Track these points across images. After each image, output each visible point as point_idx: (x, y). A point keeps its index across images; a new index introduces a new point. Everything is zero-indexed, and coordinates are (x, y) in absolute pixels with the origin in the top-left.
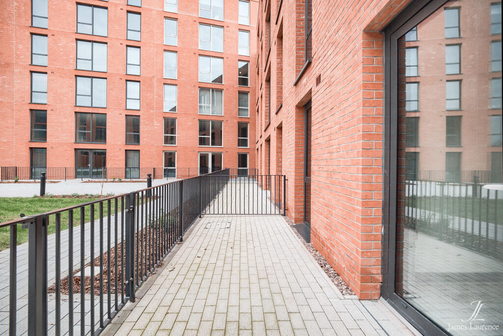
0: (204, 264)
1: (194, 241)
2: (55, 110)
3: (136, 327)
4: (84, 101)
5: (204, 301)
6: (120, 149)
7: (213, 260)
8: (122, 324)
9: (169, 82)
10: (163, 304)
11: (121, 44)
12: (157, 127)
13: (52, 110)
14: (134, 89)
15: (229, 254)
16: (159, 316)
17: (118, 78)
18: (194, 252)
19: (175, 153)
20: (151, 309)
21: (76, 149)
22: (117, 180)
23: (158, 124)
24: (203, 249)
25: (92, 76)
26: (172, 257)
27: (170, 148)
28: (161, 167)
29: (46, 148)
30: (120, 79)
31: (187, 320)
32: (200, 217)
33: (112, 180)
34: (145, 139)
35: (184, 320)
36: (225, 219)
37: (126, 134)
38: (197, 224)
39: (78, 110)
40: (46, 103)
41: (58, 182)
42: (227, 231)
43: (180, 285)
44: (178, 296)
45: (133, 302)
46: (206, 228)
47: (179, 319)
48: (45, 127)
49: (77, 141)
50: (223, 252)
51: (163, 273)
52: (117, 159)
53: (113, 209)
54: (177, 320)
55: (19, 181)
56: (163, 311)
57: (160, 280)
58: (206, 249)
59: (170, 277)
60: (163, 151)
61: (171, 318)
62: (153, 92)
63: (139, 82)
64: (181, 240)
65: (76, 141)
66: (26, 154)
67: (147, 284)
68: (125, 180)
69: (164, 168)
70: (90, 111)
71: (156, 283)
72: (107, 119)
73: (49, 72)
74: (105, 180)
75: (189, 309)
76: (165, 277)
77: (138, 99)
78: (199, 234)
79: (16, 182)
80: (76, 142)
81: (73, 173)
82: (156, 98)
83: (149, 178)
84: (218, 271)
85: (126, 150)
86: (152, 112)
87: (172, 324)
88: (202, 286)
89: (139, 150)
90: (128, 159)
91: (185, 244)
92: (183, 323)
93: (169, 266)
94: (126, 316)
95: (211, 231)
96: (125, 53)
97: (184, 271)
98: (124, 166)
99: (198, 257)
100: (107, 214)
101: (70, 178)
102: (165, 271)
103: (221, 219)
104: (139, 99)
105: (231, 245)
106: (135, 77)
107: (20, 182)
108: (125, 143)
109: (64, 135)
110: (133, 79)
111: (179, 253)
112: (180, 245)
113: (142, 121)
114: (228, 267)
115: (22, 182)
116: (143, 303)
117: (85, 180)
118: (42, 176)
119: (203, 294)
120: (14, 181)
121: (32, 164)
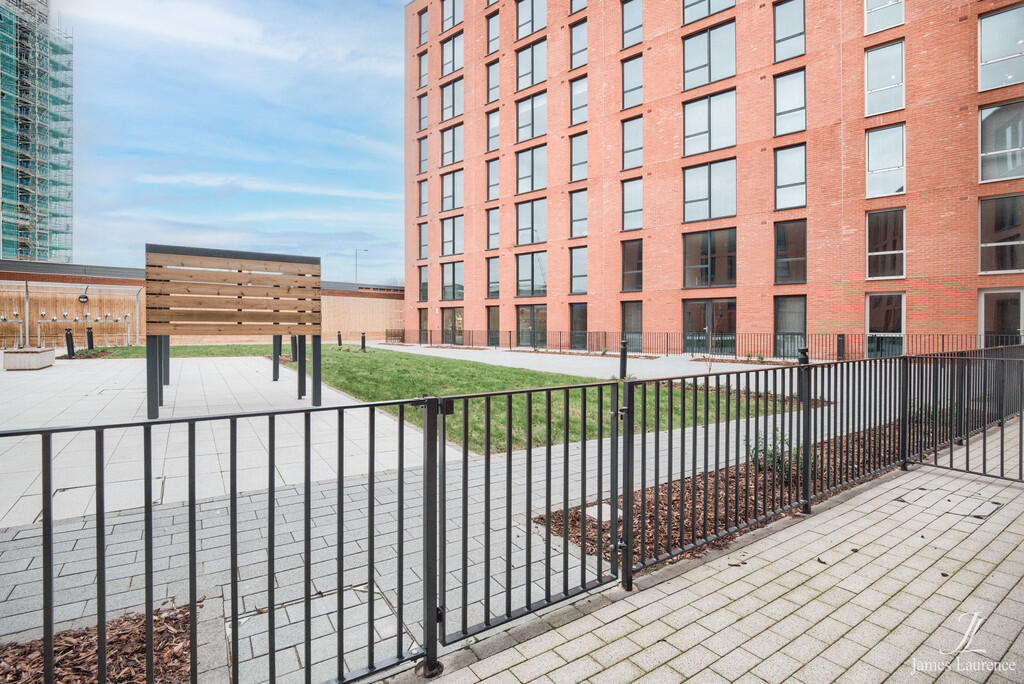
0: (823, 582)
1: (840, 521)
2: (653, 236)
3: (598, 632)
4: (697, 212)
5: (756, 661)
6: (763, 296)
7: (856, 583)
8: (585, 615)
9: (881, 121)
10: (669, 619)
11: (761, 78)
12: (848, 239)
13: (649, 237)
14: (792, 164)
15: (921, 588)
16: (644, 637)
17: (758, 150)
18: (818, 547)
19: (900, 297)
20: (642, 616)
21: (684, 300)
22: (756, 359)
23: (852, 231)
24: (847, 548)
25: (708, 162)
26: (757, 539)
27: (885, 284)
28: (861, 331)
29: (641, 301)
30: (762, 150)
31: (688, 676)
32: (904, 468)
33: (745, 359)
34: (819, 270)
35: (682, 671)
36: (993, 490)
37: (776, 263)
38: (881, 483)
39: (687, 229)
40: (640, 227)
41: (656, 358)
42: (968, 525)
43: (729, 601)
44: (706, 622)
45: (627, 590)
46: (899, 499)
47: (675, 663)
48: (640, 266)
49: (687, 286)
50: (905, 574)
51: (714, 564)
52: (756, 315)
53: (712, 414)
54: (669, 664)
55: (607, 353)
56: (660, 630)
57: (700, 573)
58: (855, 551)
59: (721, 577)
60: (866, 293)
61: (663, 652)
62: (839, 159)
63: (804, 144)
64: (807, 510)
65: (684, 285)
66: (617, 310)
67: (670, 570)
68: (772, 359)
69: (868, 334)
70: (708, 226)
71: (686, 575)
72: (738, 238)
73: (645, 176)
74: (732, 357)
75: (710, 658)
76: (712, 572)
77: (802, 183)
78: (867, 508)
79: (603, 355)
80: (685, 288)
81: (678, 342)
82: (847, 171)
83: (802, 356)
84: (849, 616)
85: (776, 297)
86: (835, 204)
87: (657, 664)
88: (775, 628)
89: (805, 295)
90: (780, 315)
91: (811, 522)
92: (677, 675)
93: (738, 554)
94: (598, 606)
95: (910, 511)
96: (772, 94)
97: (760, 578)
98: (772, 331)
99: (819, 560)
100: (691, 422)
101: (675, 351)
102: (721, 562)
103: (974, 487)
104: (805, 183)
105: (948, 566)
106: (795, 136)
107: (608, 356)
108: (773, 282)
109: (667, 276)
110: (789, 143)
111: (781, 536)
112: (797, 519)
113: (810, 229)
114: (887, 617)
115: (610, 355)
116: (638, 599)
117: (698, 355)
118: (621, 346)
119: (761, 646)
120: (601, 353)
121: (624, 328)
